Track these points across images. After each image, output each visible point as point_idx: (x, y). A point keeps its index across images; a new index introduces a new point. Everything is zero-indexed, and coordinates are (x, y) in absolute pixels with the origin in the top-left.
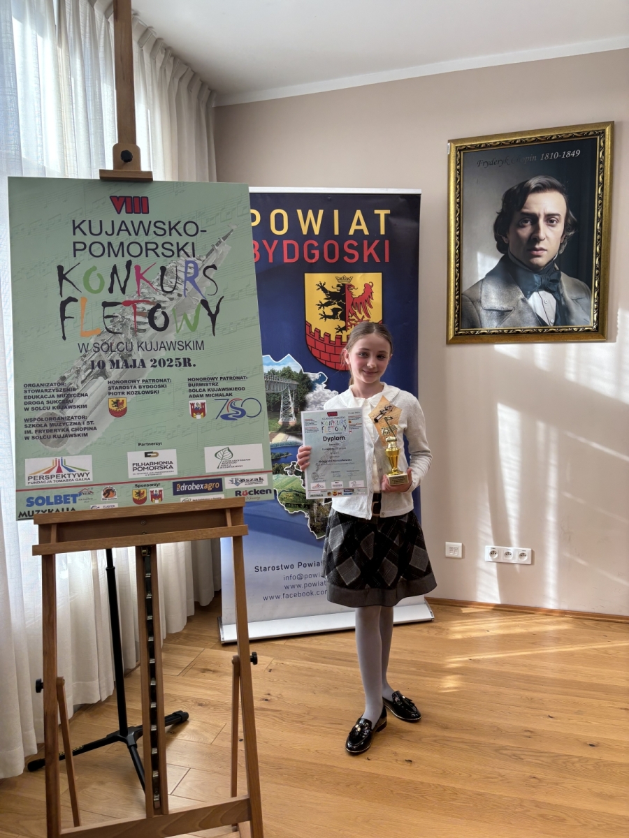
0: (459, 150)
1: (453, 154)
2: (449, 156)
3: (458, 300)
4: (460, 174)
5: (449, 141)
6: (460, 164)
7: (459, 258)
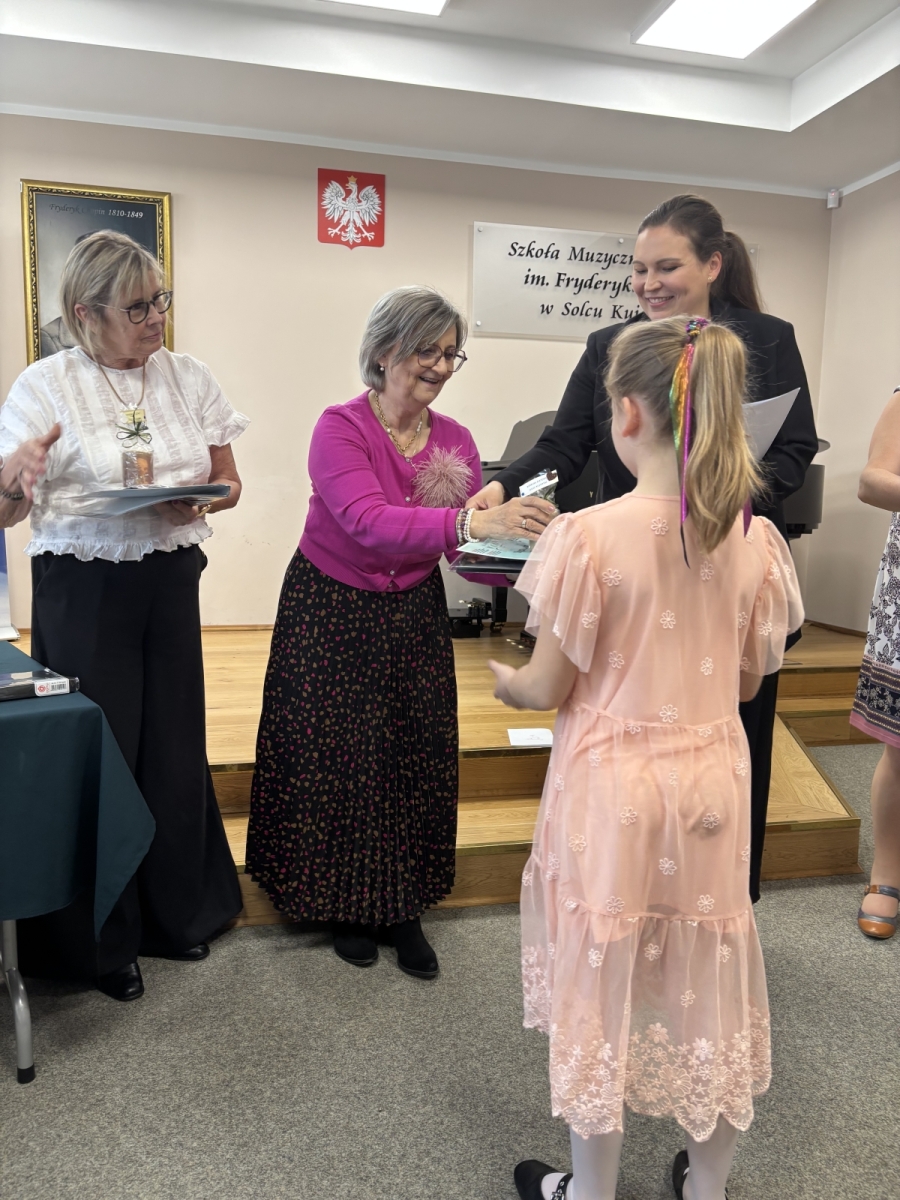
0: (31, 190)
1: (26, 192)
2: (22, 194)
3: (37, 334)
4: (33, 213)
5: (22, 180)
6: (32, 203)
7: (36, 294)
